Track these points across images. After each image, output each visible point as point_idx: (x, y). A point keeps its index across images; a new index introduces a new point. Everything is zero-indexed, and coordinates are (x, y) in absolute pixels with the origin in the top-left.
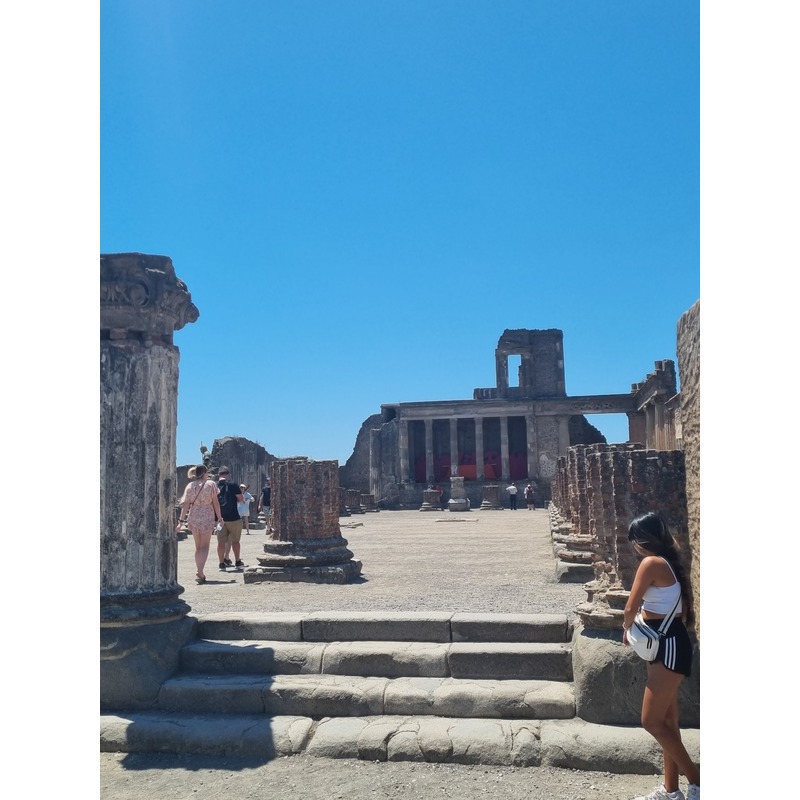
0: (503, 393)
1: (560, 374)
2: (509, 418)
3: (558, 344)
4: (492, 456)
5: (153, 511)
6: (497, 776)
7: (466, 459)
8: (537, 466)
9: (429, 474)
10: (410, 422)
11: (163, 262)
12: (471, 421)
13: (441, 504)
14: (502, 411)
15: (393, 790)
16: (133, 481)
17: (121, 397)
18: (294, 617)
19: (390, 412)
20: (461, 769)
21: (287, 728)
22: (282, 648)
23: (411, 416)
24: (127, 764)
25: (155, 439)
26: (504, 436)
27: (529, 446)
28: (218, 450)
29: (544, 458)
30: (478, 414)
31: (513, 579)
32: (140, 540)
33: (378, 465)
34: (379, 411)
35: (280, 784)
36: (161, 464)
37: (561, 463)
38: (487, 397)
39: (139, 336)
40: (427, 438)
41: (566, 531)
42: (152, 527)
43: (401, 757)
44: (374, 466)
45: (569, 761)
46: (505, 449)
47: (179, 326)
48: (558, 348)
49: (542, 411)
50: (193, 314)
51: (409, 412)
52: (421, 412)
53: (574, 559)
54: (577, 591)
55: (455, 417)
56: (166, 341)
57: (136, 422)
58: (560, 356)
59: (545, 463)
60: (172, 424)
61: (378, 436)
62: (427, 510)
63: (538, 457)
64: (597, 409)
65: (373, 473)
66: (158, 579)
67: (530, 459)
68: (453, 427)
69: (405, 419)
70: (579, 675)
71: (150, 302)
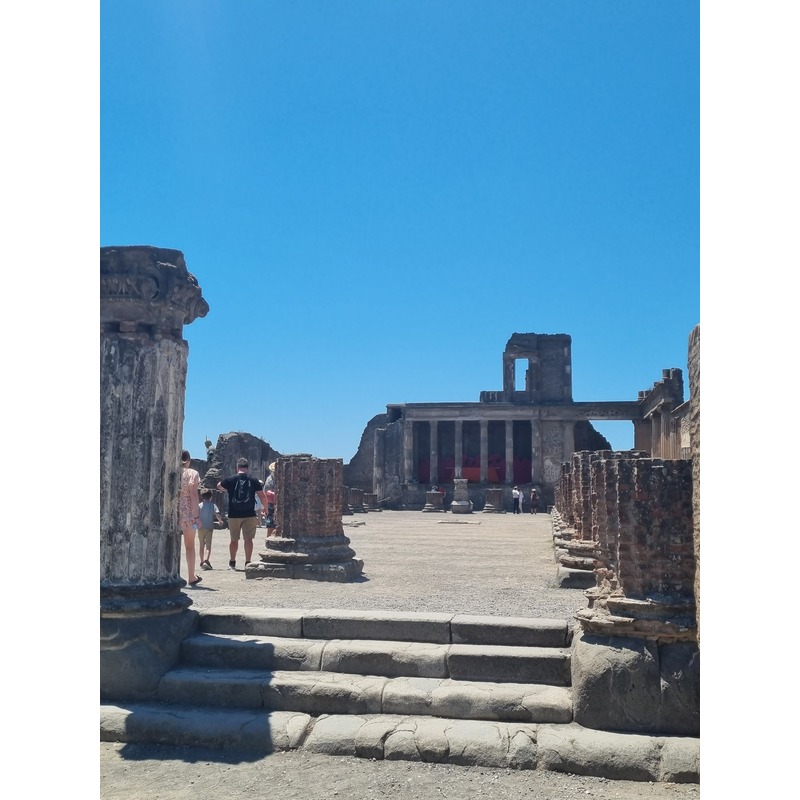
0: (509, 396)
1: (566, 379)
2: (514, 421)
3: (566, 349)
4: (497, 459)
5: (158, 504)
6: (492, 778)
7: (471, 462)
8: (542, 470)
9: (433, 475)
10: (415, 423)
11: (175, 256)
12: (477, 424)
13: (444, 505)
14: (508, 415)
15: (388, 788)
16: (139, 474)
17: (129, 390)
18: (295, 614)
19: (396, 412)
20: (457, 770)
21: (285, 724)
22: (282, 645)
23: (417, 417)
24: (125, 754)
25: (162, 432)
26: (509, 440)
27: (533, 450)
28: (222, 445)
29: (548, 462)
30: (483, 417)
31: (513, 583)
32: (144, 532)
33: (381, 465)
34: (385, 411)
35: (277, 778)
36: (167, 458)
37: (566, 469)
38: (493, 400)
39: (149, 330)
40: (432, 439)
41: (569, 537)
42: (157, 519)
43: (397, 756)
44: (378, 466)
45: (564, 766)
46: (509, 453)
47: (188, 321)
48: (566, 353)
49: (548, 416)
50: (202, 308)
51: (415, 412)
52: (426, 413)
53: (575, 565)
54: (578, 597)
55: (460, 419)
56: (176, 335)
57: (143, 415)
58: (568, 361)
59: (549, 468)
60: (180, 417)
61: (383, 436)
62: (430, 511)
63: (543, 461)
64: (603, 415)
65: (376, 473)
66: (161, 572)
67: (534, 464)
68: (458, 430)
69: (410, 419)
70: (577, 681)
71: (160, 296)
